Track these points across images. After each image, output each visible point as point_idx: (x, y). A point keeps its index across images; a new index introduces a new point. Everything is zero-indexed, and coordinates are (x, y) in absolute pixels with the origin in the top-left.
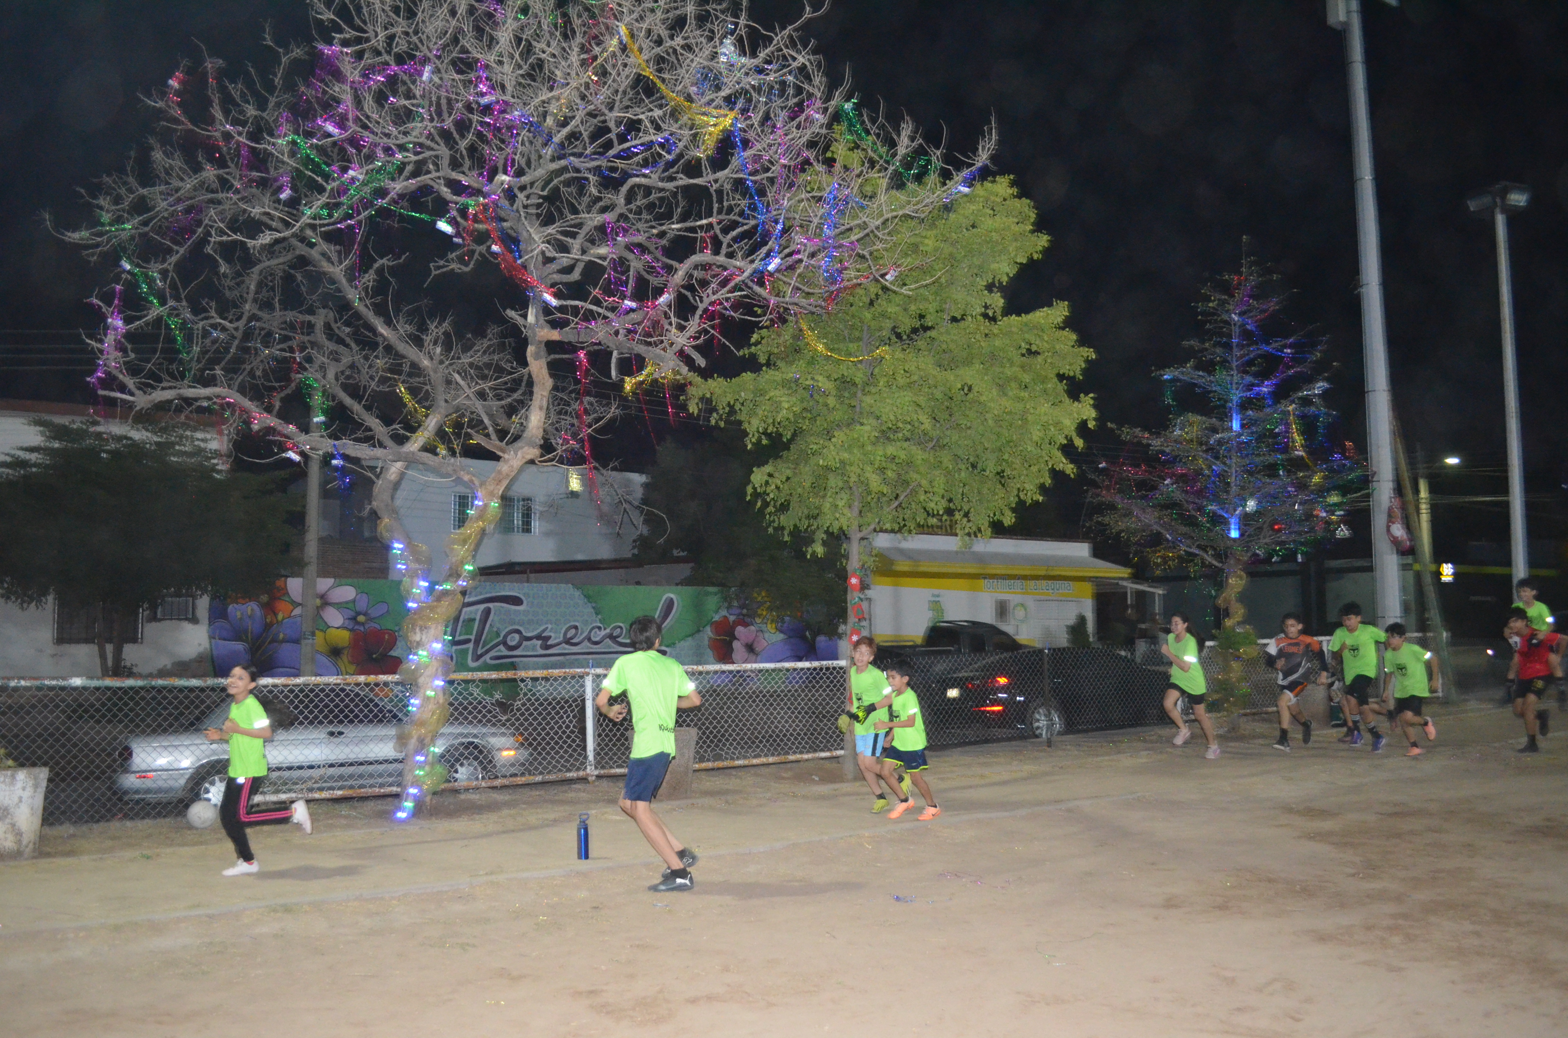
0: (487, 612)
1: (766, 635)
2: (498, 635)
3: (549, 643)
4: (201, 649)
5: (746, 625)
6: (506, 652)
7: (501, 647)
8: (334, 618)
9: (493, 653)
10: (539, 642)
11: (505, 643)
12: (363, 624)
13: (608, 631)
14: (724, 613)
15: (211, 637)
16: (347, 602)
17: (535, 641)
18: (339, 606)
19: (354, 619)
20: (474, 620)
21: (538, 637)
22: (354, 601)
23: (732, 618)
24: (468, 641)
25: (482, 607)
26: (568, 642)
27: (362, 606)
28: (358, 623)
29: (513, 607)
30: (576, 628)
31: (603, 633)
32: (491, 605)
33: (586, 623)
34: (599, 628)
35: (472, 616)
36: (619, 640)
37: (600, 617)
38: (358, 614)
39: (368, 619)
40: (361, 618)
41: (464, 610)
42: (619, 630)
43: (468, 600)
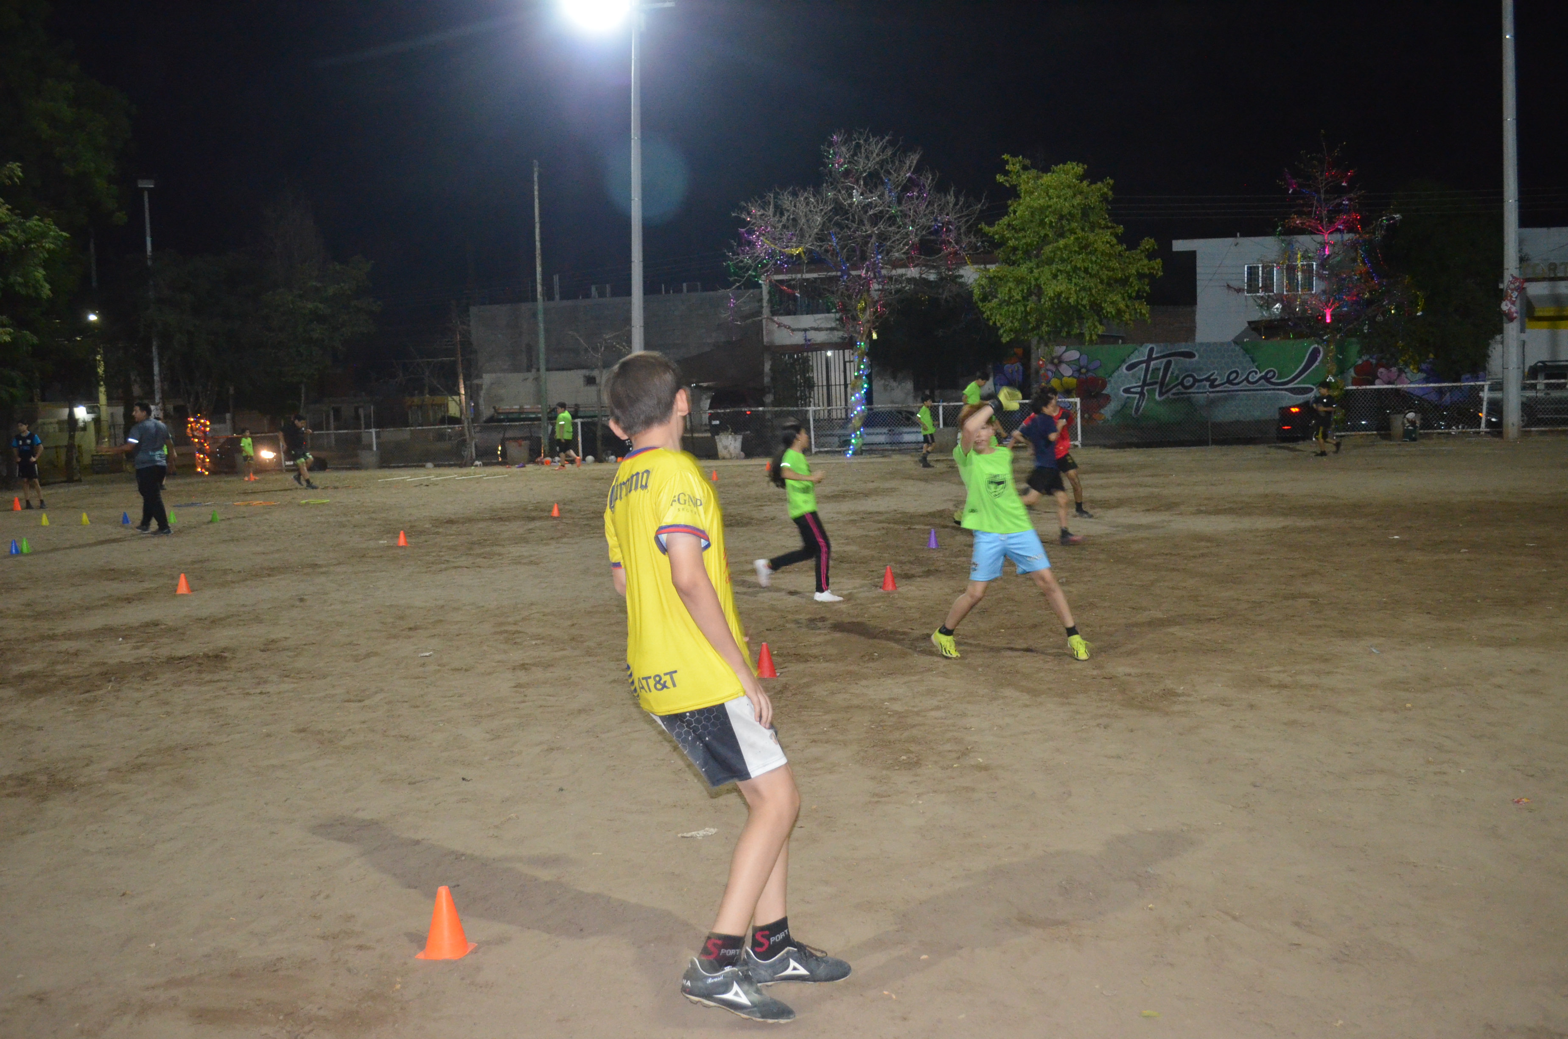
0: (1169, 364)
1: (1409, 375)
2: (1177, 378)
3: (1217, 383)
5: (1388, 367)
6: (1183, 390)
7: (1180, 387)
8: (1067, 371)
9: (1174, 391)
10: (1208, 384)
11: (1182, 383)
12: (1085, 374)
13: (1263, 374)
14: (1365, 358)
16: (1075, 360)
17: (1205, 382)
18: (1069, 363)
19: (1079, 371)
20: (1159, 369)
21: (1207, 379)
22: (1079, 359)
23: (1374, 361)
24: (1156, 383)
25: (1165, 360)
26: (1229, 381)
27: (1083, 362)
28: (1082, 374)
29: (1188, 360)
30: (1236, 372)
31: (1259, 375)
33: (1244, 369)
34: (1256, 373)
36: (1273, 380)
37: (1256, 364)
38: (1081, 368)
39: (1088, 371)
40: (1083, 370)
41: (1152, 363)
42: (1272, 374)
43: (1154, 356)
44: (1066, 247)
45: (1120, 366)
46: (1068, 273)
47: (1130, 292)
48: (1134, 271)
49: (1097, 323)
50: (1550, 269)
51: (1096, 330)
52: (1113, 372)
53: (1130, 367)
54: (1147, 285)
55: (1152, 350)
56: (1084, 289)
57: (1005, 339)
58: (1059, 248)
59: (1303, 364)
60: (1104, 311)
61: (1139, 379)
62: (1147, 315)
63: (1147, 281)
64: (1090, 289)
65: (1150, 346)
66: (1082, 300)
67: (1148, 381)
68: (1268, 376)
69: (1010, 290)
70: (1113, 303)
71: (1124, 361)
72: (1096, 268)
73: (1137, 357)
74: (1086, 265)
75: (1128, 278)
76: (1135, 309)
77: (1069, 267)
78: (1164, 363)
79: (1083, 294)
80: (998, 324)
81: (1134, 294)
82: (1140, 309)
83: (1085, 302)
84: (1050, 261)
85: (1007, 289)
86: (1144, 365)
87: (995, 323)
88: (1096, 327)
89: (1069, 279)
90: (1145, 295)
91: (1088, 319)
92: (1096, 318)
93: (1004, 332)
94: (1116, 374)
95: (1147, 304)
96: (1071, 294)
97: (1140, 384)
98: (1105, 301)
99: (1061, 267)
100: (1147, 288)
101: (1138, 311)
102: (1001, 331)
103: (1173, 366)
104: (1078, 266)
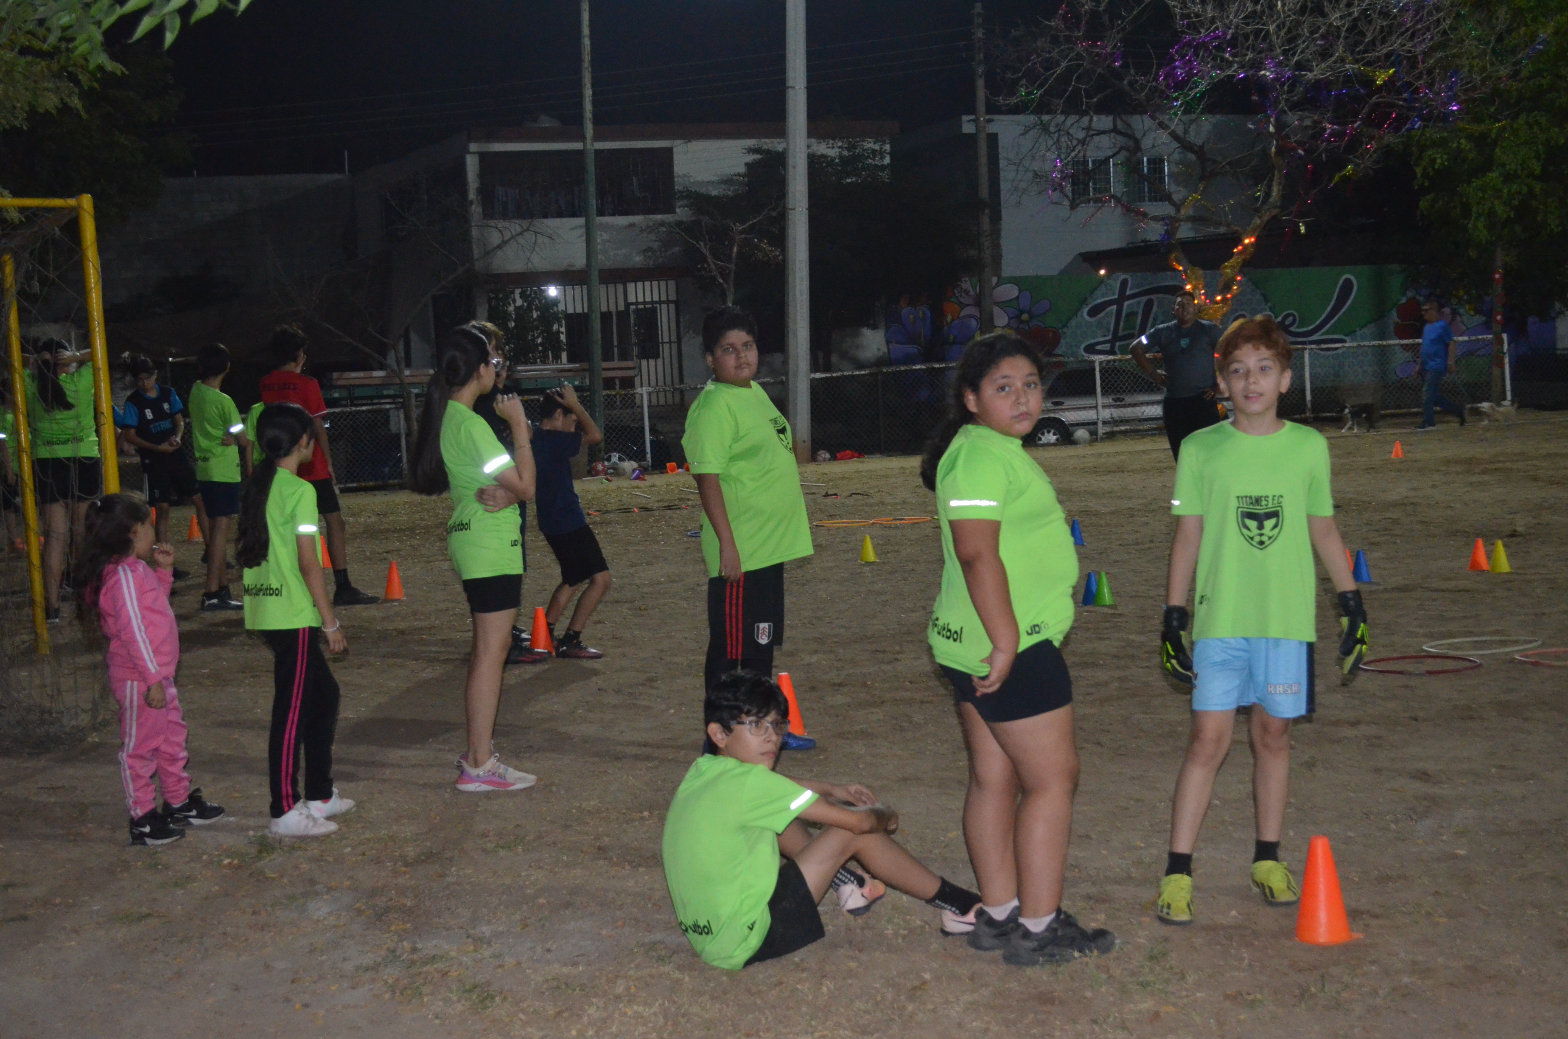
1: (1465, 318)
4: (881, 354)
8: (1000, 317)
12: (1027, 323)
13: (1279, 319)
14: (1410, 294)
15: (888, 342)
16: (1010, 301)
18: (1002, 305)
19: (1018, 317)
20: (1137, 313)
22: (1017, 297)
25: (1144, 299)
27: (1025, 303)
28: (1022, 322)
31: (1274, 322)
32: (1154, 297)
35: (1135, 309)
36: (1293, 329)
37: (1270, 304)
38: (1022, 312)
39: (1032, 317)
40: (1025, 317)
41: (1126, 303)
42: (1291, 318)
43: (1128, 292)
45: (1079, 309)
52: (1070, 318)
53: (1093, 313)
55: (1124, 283)
59: (1332, 304)
61: (1108, 330)
65: (1124, 276)
67: (1121, 333)
68: (1287, 323)
71: (1084, 302)
73: (1103, 295)
78: (1142, 305)
86: (1114, 307)
94: (1073, 323)
97: (1109, 337)
103: (1155, 309)
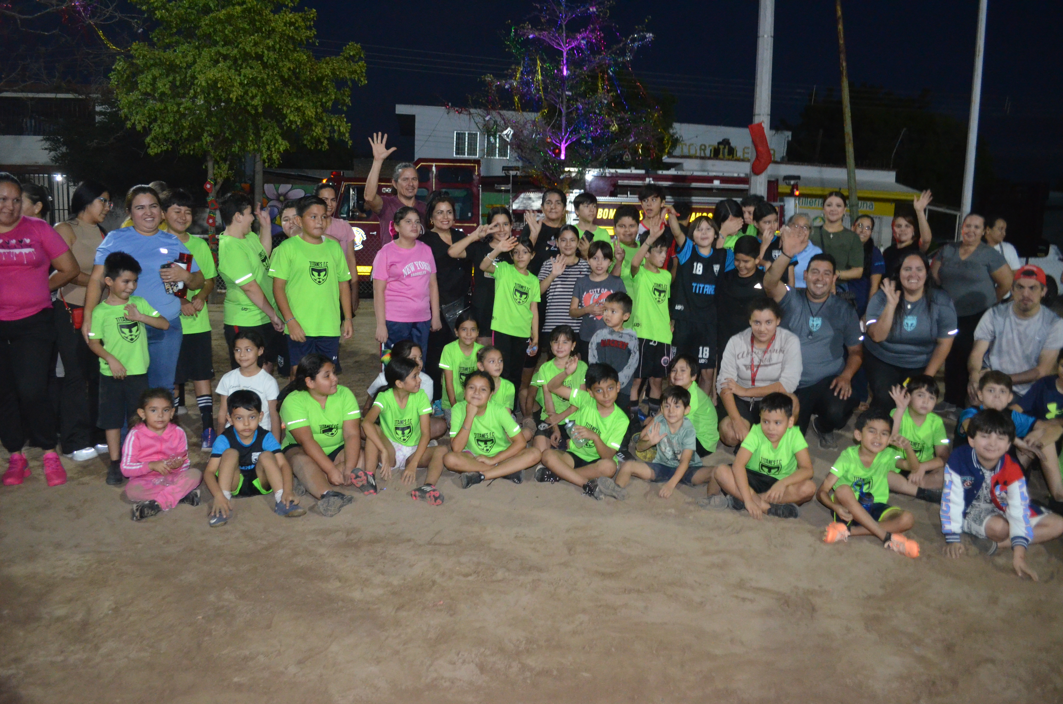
44: (230, 19)
46: (235, 60)
47: (324, 100)
48: (328, 72)
49: (278, 137)
50: (701, 149)
51: (277, 146)
54: (349, 96)
56: (253, 82)
57: (153, 150)
58: (220, 21)
60: (287, 120)
62: (347, 135)
63: (348, 91)
64: (265, 85)
66: (253, 98)
69: (154, 79)
70: (298, 109)
72: (273, 55)
74: (259, 51)
75: (320, 80)
76: (332, 126)
77: (235, 51)
79: (254, 90)
80: (139, 128)
81: (330, 104)
82: (339, 126)
83: (256, 102)
84: (209, 40)
85: (150, 77)
87: (134, 124)
88: (276, 142)
89: (236, 70)
90: (345, 108)
91: (266, 130)
92: (277, 129)
93: (153, 140)
95: (347, 122)
96: (233, 86)
98: (288, 107)
99: (224, 51)
100: (348, 100)
101: (336, 128)
102: (148, 139)
104: (248, 49)
